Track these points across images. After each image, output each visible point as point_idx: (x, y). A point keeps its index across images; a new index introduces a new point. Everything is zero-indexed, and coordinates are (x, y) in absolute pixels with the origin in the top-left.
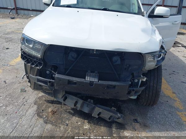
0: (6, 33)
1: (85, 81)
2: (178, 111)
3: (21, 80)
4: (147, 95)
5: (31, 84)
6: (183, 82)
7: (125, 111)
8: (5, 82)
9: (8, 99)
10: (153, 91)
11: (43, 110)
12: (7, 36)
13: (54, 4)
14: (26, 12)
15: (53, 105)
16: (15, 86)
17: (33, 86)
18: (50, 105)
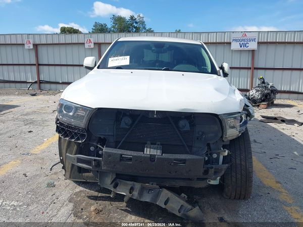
0: (25, 113)
1: (143, 155)
2: (285, 205)
3: (48, 172)
4: (234, 179)
5: (65, 171)
6: (292, 168)
7: (204, 207)
8: (25, 175)
9: (30, 196)
10: (241, 171)
11: (82, 209)
12: (26, 117)
13: (99, 66)
14: (53, 86)
15: (97, 202)
16: (41, 180)
17: (69, 173)
18: (93, 201)
